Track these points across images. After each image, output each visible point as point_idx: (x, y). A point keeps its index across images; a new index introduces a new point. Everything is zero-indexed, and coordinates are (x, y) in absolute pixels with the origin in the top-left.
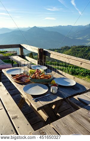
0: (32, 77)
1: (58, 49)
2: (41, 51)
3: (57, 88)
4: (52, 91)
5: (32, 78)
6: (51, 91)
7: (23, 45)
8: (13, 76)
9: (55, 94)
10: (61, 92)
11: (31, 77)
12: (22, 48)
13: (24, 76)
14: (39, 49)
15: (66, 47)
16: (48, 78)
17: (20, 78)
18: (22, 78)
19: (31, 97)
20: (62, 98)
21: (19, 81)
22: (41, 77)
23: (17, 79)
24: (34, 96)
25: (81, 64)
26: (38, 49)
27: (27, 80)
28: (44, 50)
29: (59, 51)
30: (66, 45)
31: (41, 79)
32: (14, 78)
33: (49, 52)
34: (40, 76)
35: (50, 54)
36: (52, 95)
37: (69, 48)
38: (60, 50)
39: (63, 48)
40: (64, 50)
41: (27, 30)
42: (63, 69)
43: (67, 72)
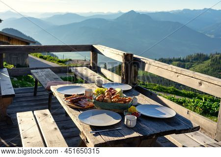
0: (97, 98)
1: (179, 60)
2: (127, 57)
3: (136, 118)
4: (127, 122)
5: (98, 100)
6: (125, 123)
7: (98, 47)
8: (66, 96)
9: (132, 128)
10: (144, 126)
11: (95, 99)
12: (95, 52)
13: (85, 98)
14: (124, 54)
15: (198, 54)
16: (125, 102)
17: (77, 100)
18: (80, 100)
19: (90, 128)
20: (141, 135)
21: (75, 105)
22: (113, 100)
23: (73, 102)
24: (94, 128)
25: (200, 84)
26: (122, 54)
27: (88, 103)
28: (134, 56)
29: (183, 63)
30: (200, 52)
31: (112, 102)
32: (67, 99)
33: (144, 61)
34: (112, 97)
35: (144, 63)
36: (126, 129)
37: (206, 58)
38: (184, 61)
39: (191, 56)
40: (194, 61)
41: (116, 18)
42: (184, 101)
43: (193, 108)
